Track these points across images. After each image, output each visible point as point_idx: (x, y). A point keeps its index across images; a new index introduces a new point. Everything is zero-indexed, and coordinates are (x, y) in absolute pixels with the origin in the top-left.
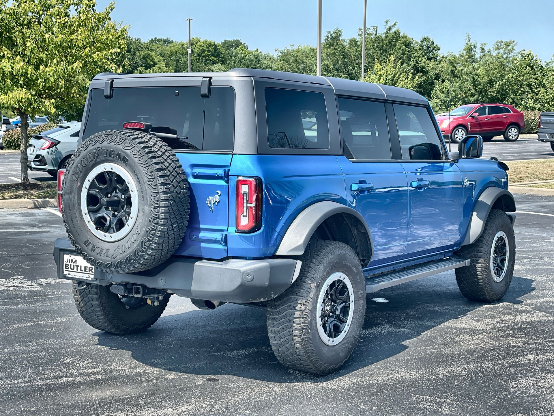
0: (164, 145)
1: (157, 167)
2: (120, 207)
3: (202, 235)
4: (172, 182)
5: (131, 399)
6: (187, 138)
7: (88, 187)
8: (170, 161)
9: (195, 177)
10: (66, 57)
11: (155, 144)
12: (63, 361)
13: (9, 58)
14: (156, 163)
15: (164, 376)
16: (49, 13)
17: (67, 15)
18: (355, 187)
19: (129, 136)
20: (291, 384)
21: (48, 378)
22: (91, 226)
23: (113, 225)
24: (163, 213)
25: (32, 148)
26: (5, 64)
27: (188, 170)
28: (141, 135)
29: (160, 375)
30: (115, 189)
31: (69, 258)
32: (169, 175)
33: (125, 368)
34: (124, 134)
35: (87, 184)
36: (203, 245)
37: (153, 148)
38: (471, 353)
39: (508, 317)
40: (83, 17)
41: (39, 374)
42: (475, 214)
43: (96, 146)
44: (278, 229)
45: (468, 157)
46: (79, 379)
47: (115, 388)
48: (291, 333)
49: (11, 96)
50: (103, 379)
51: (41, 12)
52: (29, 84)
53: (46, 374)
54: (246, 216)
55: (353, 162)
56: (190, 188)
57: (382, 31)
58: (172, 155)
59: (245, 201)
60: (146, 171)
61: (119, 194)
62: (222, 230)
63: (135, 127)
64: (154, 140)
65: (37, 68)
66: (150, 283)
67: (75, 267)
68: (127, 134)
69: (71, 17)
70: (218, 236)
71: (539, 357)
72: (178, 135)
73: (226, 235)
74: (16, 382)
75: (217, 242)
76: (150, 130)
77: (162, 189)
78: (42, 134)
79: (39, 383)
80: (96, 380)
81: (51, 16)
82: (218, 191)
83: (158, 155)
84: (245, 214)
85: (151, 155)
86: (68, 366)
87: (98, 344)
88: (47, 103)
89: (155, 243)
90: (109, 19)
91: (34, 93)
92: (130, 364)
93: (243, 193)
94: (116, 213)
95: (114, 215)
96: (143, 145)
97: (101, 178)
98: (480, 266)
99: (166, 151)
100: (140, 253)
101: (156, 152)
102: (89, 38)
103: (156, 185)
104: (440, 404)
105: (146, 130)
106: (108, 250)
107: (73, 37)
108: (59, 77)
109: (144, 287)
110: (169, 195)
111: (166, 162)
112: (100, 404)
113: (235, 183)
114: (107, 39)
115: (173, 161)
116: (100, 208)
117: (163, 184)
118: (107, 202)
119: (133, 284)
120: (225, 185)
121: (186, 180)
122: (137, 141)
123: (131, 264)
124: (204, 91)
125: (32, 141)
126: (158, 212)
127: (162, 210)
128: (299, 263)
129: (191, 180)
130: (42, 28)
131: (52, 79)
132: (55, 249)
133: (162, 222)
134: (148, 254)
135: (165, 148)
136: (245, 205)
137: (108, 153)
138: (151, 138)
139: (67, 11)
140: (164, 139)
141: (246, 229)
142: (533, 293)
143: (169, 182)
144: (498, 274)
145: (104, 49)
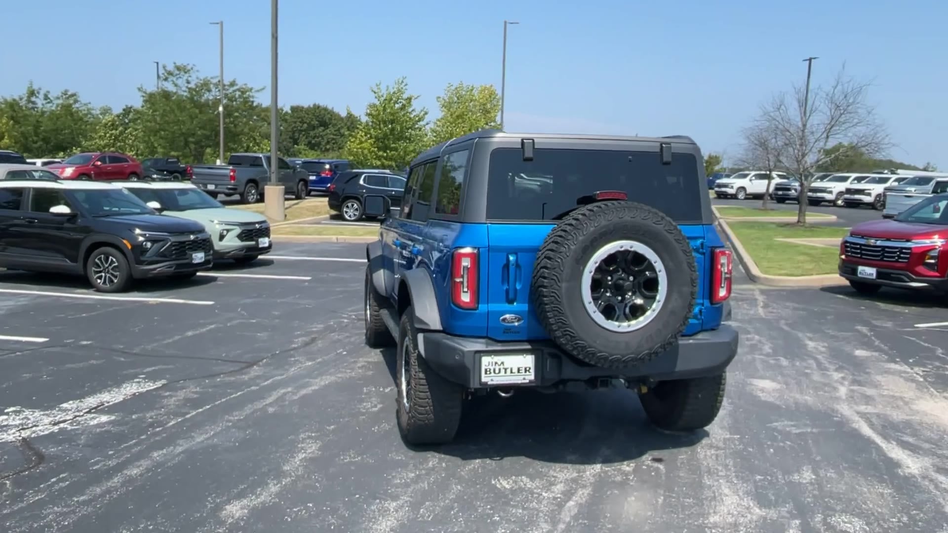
22: (598, 316)
31: (491, 360)
60: (684, 249)
61: (625, 276)
63: (616, 197)
73: (701, 309)
75: (694, 316)
94: (620, 298)
95: (618, 301)
106: (627, 342)
113: (709, 254)
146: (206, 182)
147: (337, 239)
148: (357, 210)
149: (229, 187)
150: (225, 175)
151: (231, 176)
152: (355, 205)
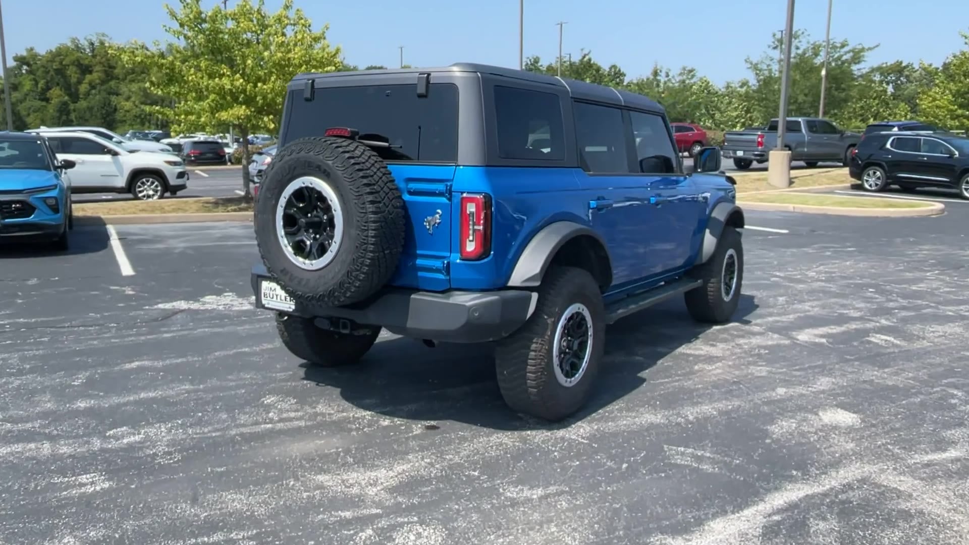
0: (374, 156)
1: (365, 181)
2: (322, 229)
3: (419, 262)
4: (383, 200)
5: (338, 454)
6: (401, 147)
7: (284, 205)
8: (381, 175)
9: (411, 193)
10: (284, 75)
11: (363, 153)
12: (263, 402)
13: (228, 76)
14: (363, 177)
15: (377, 421)
16: (267, 31)
17: (284, 35)
18: (593, 204)
19: (331, 144)
20: (524, 433)
21: (244, 425)
22: (289, 251)
23: (314, 250)
24: (372, 237)
25: (255, 164)
26: (225, 82)
27: (402, 185)
28: (345, 144)
29: (372, 420)
30: (316, 207)
31: (268, 285)
32: (379, 192)
33: (332, 412)
34: (326, 141)
35: (283, 201)
36: (420, 274)
37: (360, 159)
38: (716, 386)
39: (742, 341)
40: (299, 37)
41: (234, 419)
42: (707, 231)
43: (292, 156)
44: (510, 256)
45: (704, 171)
46: (280, 426)
47: (321, 438)
48: (524, 377)
49: (231, 112)
50: (306, 427)
51: (259, 32)
52: (249, 101)
53: (243, 419)
54: (472, 241)
55: (591, 175)
56: (404, 206)
57: (576, 59)
58: (383, 167)
59: (471, 223)
60: (351, 187)
61: (321, 214)
62: (444, 257)
63: (339, 133)
64: (361, 148)
65: (255, 86)
66: (359, 317)
67: (275, 297)
68: (329, 142)
69: (288, 36)
70: (438, 264)
71: (791, 391)
72: (390, 141)
73: (448, 263)
74: (206, 430)
75: (438, 271)
76: (357, 137)
77: (370, 208)
78: (264, 150)
79: (233, 432)
80: (300, 428)
81: (269, 35)
82: (439, 211)
83: (365, 168)
84: (471, 238)
85: (357, 167)
86: (268, 408)
87: (304, 379)
88: (266, 119)
89: (364, 273)
90: (324, 38)
91: (253, 110)
92: (339, 406)
93: (468, 212)
94: (318, 236)
95: (315, 239)
96: (347, 155)
97: (299, 194)
98: (711, 287)
99: (376, 162)
100: (346, 285)
101: (364, 163)
102: (305, 56)
103: (364, 203)
104: (699, 459)
105: (352, 137)
106: (308, 280)
107: (290, 55)
108: (277, 95)
109: (352, 322)
110: (379, 215)
111: (375, 176)
112: (301, 462)
113: (460, 200)
114: (323, 57)
115: (384, 174)
116: (299, 230)
117: (372, 202)
118: (307, 223)
119: (339, 318)
120: (447, 204)
121: (400, 197)
122: (341, 150)
123: (335, 297)
124: (421, 90)
125: (255, 157)
126: (367, 236)
127: (372, 233)
128: (535, 296)
129: (406, 197)
130: (261, 47)
131: (270, 96)
132: (253, 275)
133: (371, 247)
134: (355, 286)
135: (375, 158)
136: (471, 227)
137: (307, 165)
138: (357, 147)
139: (285, 30)
140: (373, 148)
141: (472, 256)
142: (758, 311)
143: (379, 199)
144: (727, 294)
145: (320, 67)
146: (736, 148)
147: (794, 208)
148: (879, 178)
149: (756, 153)
150: (753, 141)
151: (759, 142)
152: (878, 173)
